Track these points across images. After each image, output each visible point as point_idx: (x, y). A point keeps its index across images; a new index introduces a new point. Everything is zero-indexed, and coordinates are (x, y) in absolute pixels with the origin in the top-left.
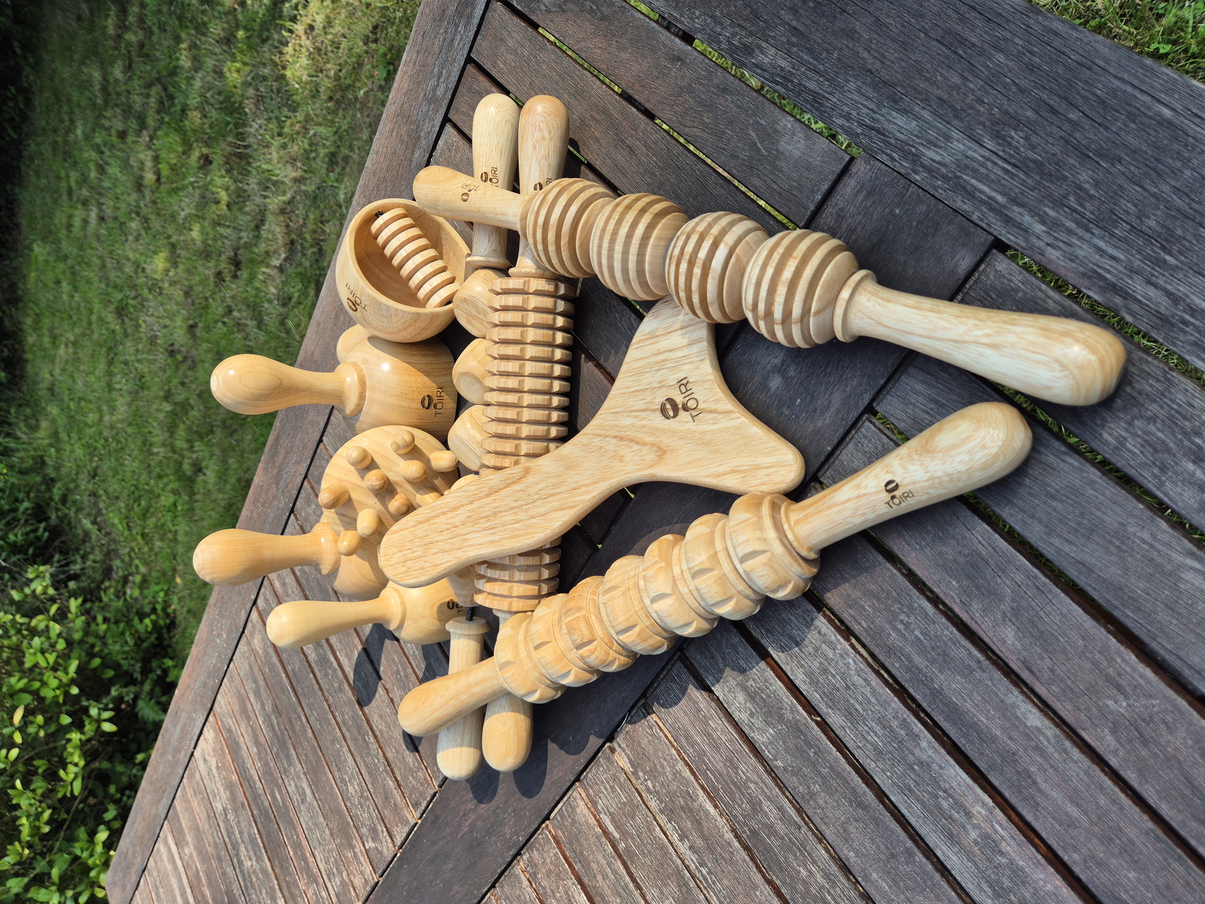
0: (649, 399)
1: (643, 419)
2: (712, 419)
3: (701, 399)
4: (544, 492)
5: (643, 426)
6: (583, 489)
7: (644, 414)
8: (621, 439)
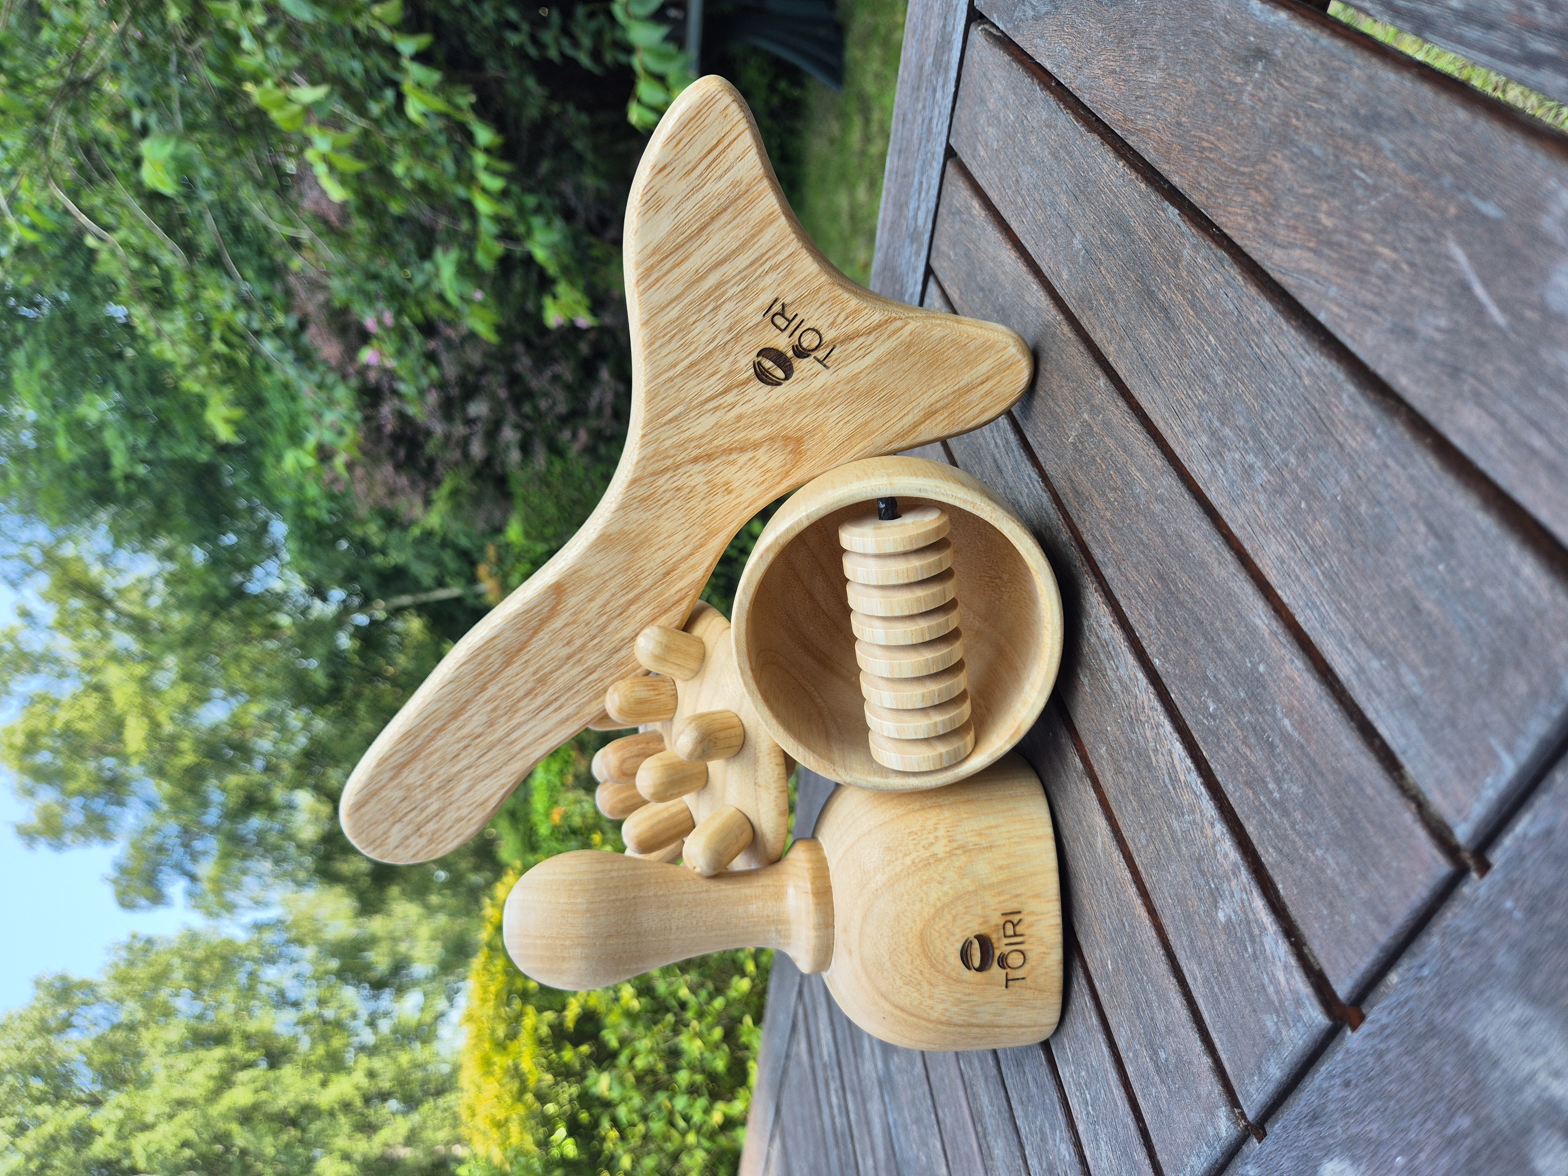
0: (725, 367)
1: (733, 406)
2: (858, 348)
3: (821, 324)
4: (614, 604)
5: (739, 418)
6: (683, 567)
7: (730, 398)
8: (709, 457)
